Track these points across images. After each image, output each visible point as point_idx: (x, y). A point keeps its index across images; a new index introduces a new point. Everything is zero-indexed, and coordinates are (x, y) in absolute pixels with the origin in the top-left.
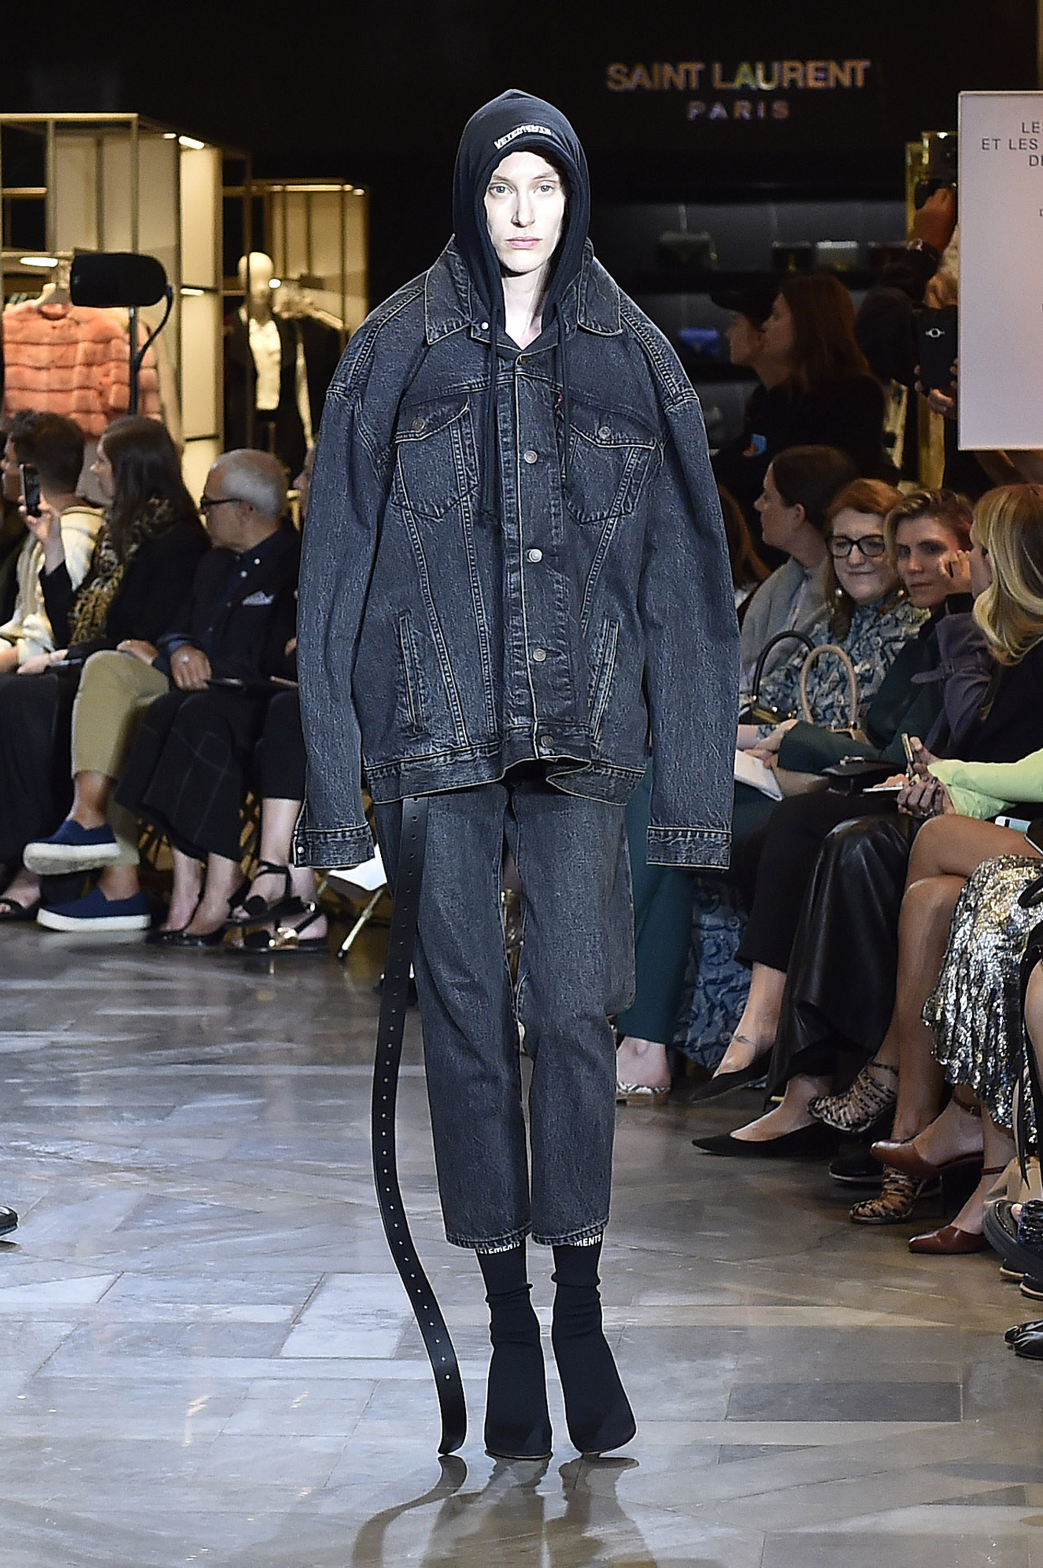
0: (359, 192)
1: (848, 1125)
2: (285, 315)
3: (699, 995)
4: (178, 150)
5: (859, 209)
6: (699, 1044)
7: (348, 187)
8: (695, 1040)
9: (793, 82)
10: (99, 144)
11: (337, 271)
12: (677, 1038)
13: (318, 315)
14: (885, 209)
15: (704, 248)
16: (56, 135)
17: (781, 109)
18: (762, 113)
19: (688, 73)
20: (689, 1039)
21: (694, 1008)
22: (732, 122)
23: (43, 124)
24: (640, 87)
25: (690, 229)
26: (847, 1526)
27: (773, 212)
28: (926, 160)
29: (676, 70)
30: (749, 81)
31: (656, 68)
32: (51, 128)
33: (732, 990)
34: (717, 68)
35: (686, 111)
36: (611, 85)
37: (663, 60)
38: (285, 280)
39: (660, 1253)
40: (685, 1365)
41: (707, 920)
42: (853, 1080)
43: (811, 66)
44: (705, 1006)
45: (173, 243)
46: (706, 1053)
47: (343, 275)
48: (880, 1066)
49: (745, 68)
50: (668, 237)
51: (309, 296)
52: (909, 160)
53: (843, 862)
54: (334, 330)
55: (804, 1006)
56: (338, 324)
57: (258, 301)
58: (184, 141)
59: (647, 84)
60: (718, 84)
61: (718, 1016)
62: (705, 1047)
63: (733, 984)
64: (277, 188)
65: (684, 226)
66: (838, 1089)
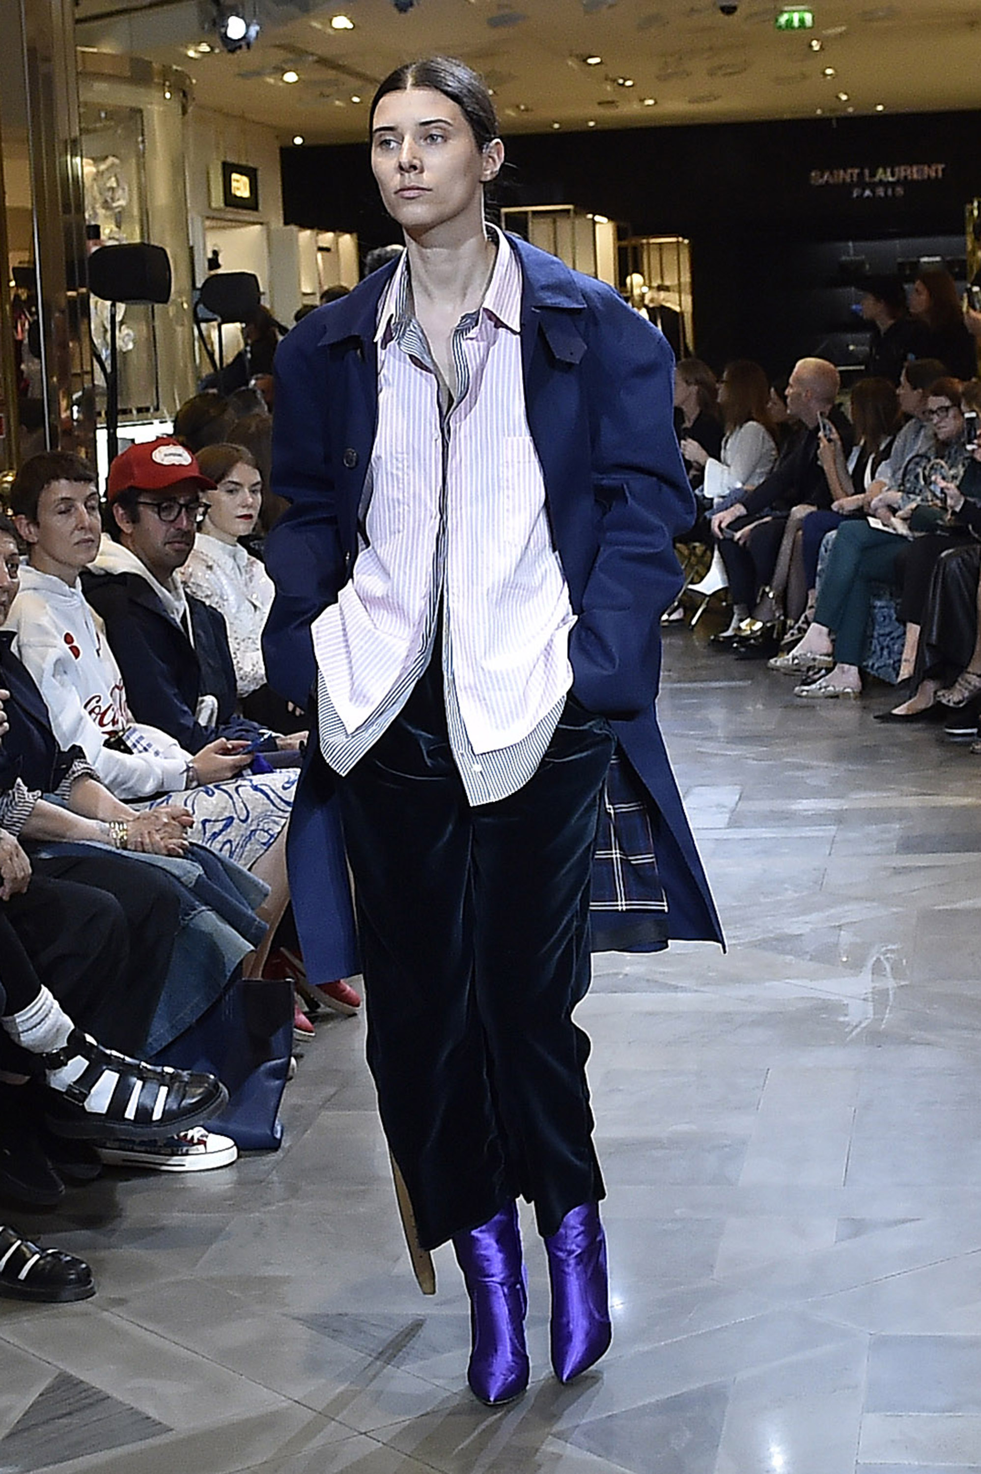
0: (686, 241)
1: (954, 703)
2: (651, 305)
3: (875, 642)
4: (594, 223)
5: (941, 240)
6: (876, 666)
7: (680, 239)
8: (873, 665)
9: (906, 177)
10: (555, 222)
11: (676, 282)
12: (865, 664)
13: (668, 305)
14: (955, 240)
15: (862, 263)
16: (533, 217)
17: (900, 191)
18: (890, 192)
19: (852, 175)
20: (870, 664)
21: (873, 648)
22: (874, 198)
23: (526, 213)
24: (827, 182)
25: (855, 255)
26: (959, 906)
27: (897, 244)
28: (976, 213)
29: (845, 172)
30: (883, 176)
31: (835, 172)
32: (530, 215)
33: (892, 639)
34: (867, 172)
35: (852, 193)
36: (813, 182)
37: (838, 168)
38: (650, 287)
39: (858, 771)
40: (874, 827)
41: (878, 604)
42: (956, 681)
43: (915, 169)
44: (878, 648)
45: (593, 270)
46: (880, 671)
47: (679, 284)
48: (969, 673)
49: (881, 170)
50: (844, 258)
51: (663, 294)
52: (967, 214)
53: (947, 569)
54: (675, 312)
55: (929, 645)
56: (677, 309)
57: (637, 298)
58: (598, 218)
59: (831, 181)
60: (867, 179)
61: (885, 652)
62: (879, 668)
63: (892, 635)
64: (644, 241)
65: (852, 252)
66: (949, 685)
